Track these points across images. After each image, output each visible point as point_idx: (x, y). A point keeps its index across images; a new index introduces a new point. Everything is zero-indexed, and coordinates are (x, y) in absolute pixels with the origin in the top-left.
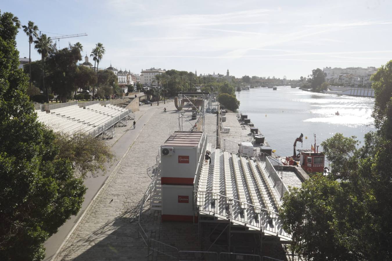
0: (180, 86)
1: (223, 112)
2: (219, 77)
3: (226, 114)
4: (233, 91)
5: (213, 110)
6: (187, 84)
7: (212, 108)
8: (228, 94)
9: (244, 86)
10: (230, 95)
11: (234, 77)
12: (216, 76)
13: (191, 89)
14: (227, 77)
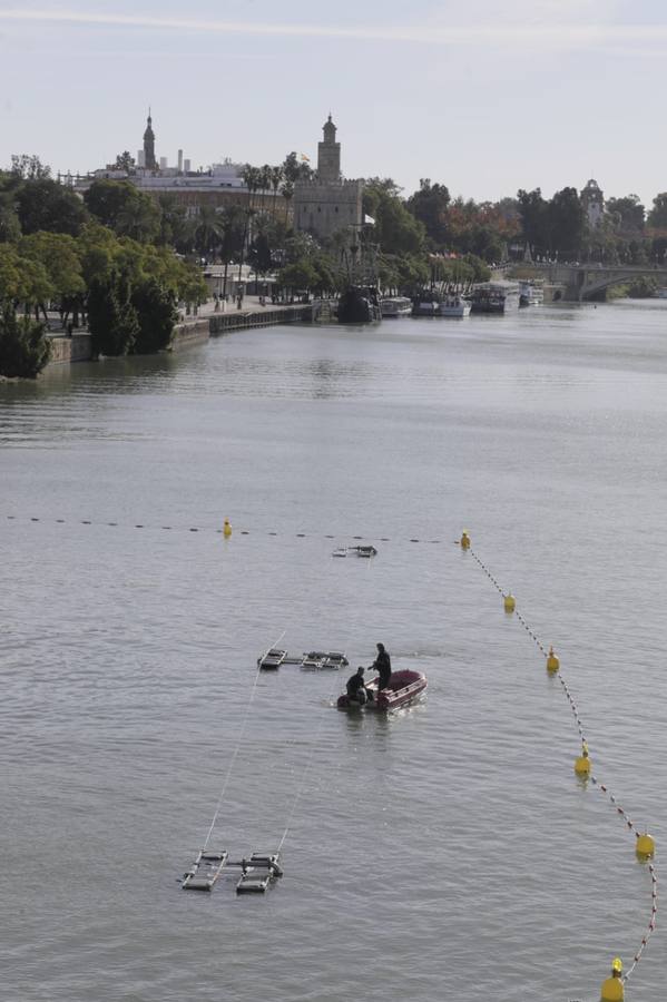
14: (323, 188)
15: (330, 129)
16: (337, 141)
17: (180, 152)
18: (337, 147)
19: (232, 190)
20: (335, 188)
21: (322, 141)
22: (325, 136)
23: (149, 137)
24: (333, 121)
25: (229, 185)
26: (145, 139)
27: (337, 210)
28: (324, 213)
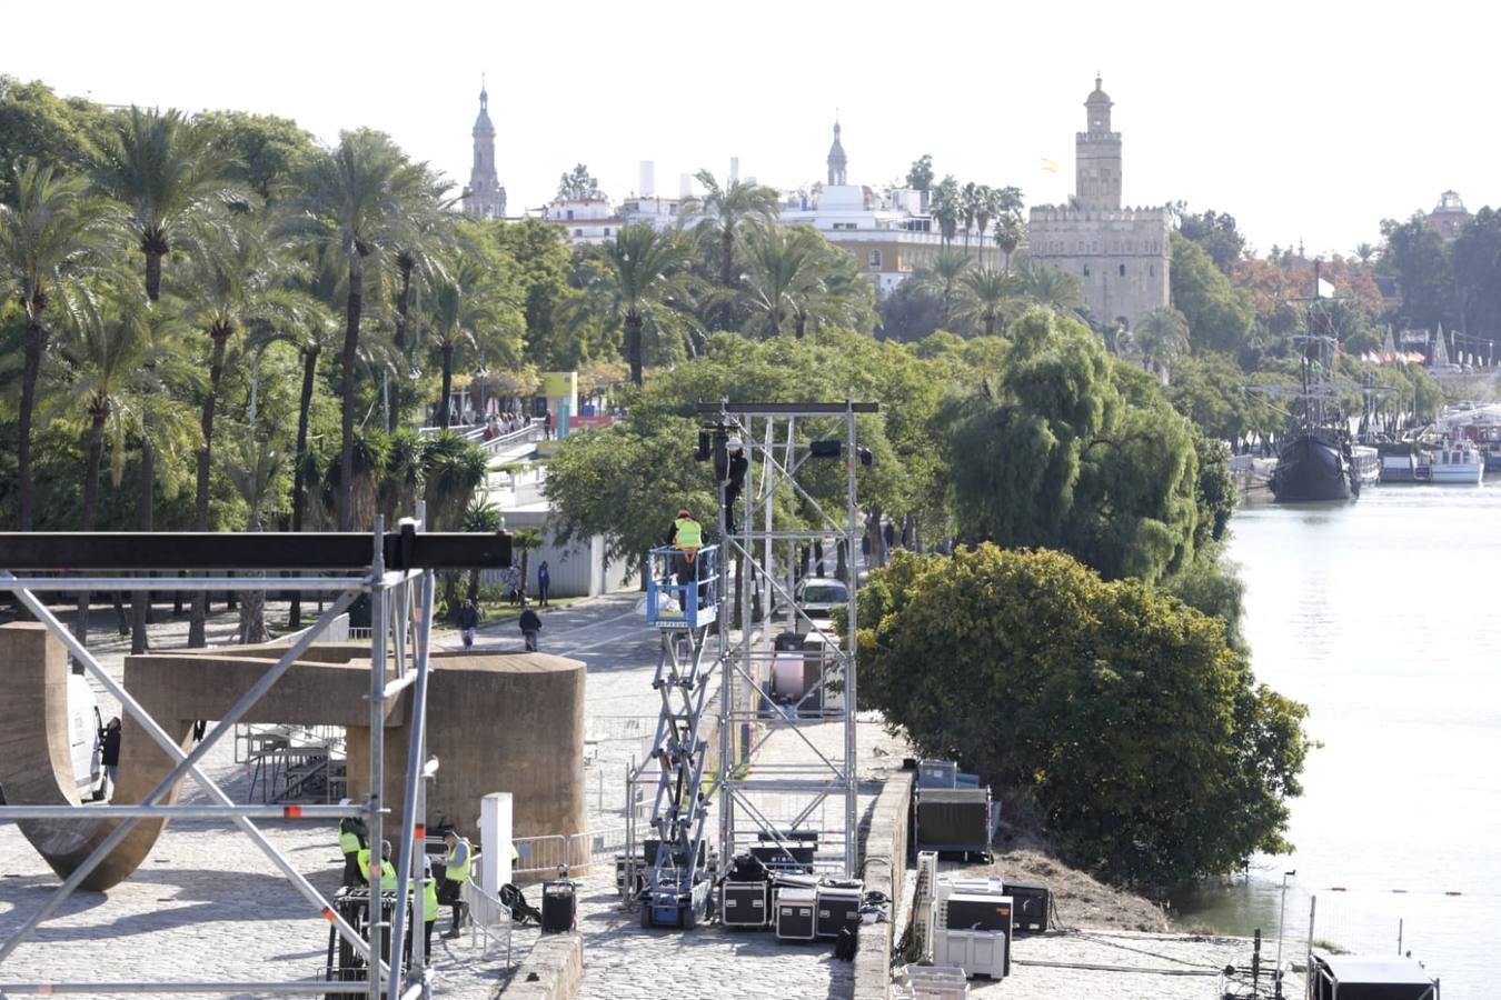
0: (124, 409)
1: (962, 915)
2: (934, 238)
3: (1021, 948)
4: (1184, 504)
5: (748, 868)
6: (282, 357)
7: (746, 844)
8: (1061, 560)
9: (1422, 405)
10: (1114, 587)
11: (1216, 237)
12: (865, 221)
13: (357, 457)
14: (1093, 226)
15: (1099, 104)
16: (1113, 129)
17: (735, 161)
18: (1115, 142)
19: (862, 237)
20: (1117, 226)
21: (1084, 129)
22: (1091, 121)
23: (484, 132)
24: (1104, 88)
25: (851, 226)
26: (475, 135)
27: (1122, 267)
28: (1097, 278)
